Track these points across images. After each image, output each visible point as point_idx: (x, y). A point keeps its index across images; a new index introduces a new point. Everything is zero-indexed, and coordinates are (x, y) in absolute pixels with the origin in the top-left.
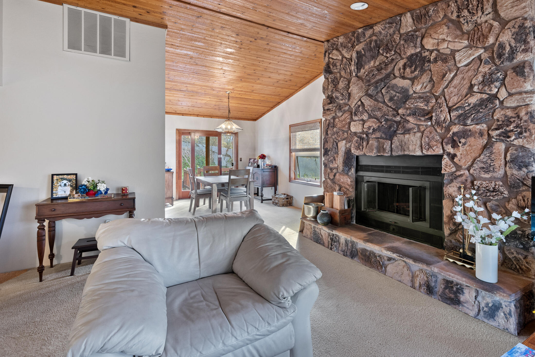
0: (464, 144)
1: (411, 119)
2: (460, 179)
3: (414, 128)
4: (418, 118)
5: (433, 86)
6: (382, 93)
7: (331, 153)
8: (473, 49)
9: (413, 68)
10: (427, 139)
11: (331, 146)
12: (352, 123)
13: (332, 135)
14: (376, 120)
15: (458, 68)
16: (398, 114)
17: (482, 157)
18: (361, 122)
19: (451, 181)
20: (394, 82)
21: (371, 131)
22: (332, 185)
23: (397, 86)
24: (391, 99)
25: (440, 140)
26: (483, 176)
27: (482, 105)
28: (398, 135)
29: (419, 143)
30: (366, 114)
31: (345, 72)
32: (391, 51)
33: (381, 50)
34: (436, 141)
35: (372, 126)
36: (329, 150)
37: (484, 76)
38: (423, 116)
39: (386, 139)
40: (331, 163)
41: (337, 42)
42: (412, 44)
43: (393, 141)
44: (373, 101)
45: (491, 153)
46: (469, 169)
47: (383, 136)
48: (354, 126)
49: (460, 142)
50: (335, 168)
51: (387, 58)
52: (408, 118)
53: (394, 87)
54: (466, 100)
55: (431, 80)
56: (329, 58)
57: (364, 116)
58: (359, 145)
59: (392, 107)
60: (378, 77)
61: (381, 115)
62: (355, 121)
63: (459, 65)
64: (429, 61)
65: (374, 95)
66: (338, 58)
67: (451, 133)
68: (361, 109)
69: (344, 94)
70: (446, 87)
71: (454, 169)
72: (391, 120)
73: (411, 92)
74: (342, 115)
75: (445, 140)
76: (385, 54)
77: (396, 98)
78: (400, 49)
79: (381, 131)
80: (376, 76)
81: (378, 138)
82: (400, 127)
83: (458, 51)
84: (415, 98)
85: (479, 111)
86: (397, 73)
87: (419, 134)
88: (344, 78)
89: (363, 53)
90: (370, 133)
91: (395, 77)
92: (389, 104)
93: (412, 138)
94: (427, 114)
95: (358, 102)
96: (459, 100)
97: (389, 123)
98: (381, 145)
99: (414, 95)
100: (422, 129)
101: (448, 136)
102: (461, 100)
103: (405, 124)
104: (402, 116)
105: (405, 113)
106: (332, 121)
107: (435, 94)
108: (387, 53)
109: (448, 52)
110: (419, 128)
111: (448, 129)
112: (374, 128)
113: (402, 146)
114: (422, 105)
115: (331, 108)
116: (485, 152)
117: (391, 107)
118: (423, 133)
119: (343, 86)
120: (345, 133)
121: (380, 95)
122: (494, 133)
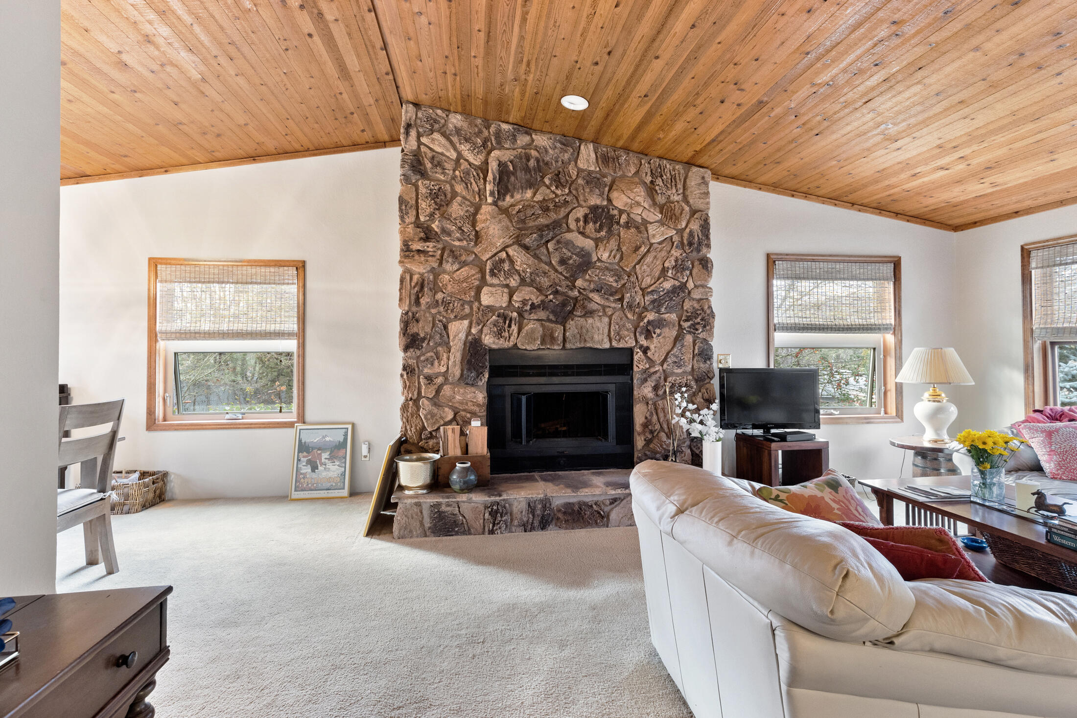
0: (659, 335)
1: (596, 297)
2: (654, 377)
3: (599, 311)
4: (606, 296)
5: (621, 258)
6: (548, 249)
7: (428, 343)
8: (666, 227)
9: (598, 225)
10: (617, 326)
11: (428, 329)
12: (485, 290)
13: (429, 308)
14: (535, 290)
15: (651, 245)
16: (575, 287)
17: (675, 350)
18: (506, 290)
19: (645, 380)
20: (569, 236)
21: (528, 308)
22: (435, 411)
23: (574, 245)
24: (563, 262)
25: (633, 329)
26: (676, 371)
27: (675, 292)
28: (576, 319)
29: (606, 331)
30: (517, 277)
31: (467, 187)
32: (564, 187)
33: (549, 179)
34: (628, 330)
35: (530, 299)
36: (424, 339)
37: (676, 261)
38: (611, 295)
39: (556, 322)
40: (429, 366)
41: (443, 121)
42: (597, 190)
43: (568, 326)
44: (532, 259)
45: (682, 346)
46: (662, 364)
47: (552, 317)
48: (490, 295)
49: (655, 333)
50: (437, 375)
51: (557, 196)
52: (591, 295)
53: (569, 244)
54: (660, 284)
55: (619, 249)
56: (420, 144)
57: (512, 280)
58: (500, 330)
59: (564, 273)
60: (542, 221)
61: (548, 284)
62: (492, 285)
63: (653, 241)
64: (618, 223)
65: (532, 248)
66: (448, 154)
67: (645, 321)
68: (506, 266)
69: (466, 230)
70: (638, 263)
71: (647, 366)
72: (563, 294)
73: (595, 259)
74: (458, 270)
75: (639, 330)
76: (553, 188)
77: (571, 262)
78: (576, 189)
79: (547, 310)
80: (537, 218)
81: (542, 320)
82: (577, 306)
83: (651, 223)
84: (599, 268)
85: (671, 299)
86: (573, 225)
87: (606, 320)
88: (464, 198)
89: (511, 168)
90: (526, 311)
91: (569, 230)
92: (560, 269)
93: (599, 324)
94: (616, 292)
95: (500, 251)
96: (652, 282)
97: (560, 298)
98: (549, 333)
99: (598, 264)
100: (610, 313)
101: (642, 324)
102: (655, 283)
103: (586, 302)
104: (581, 291)
105: (586, 287)
106: (431, 277)
107: (625, 268)
108: (557, 188)
109: (639, 219)
110: (604, 310)
111: (641, 318)
112: (533, 304)
113: (581, 337)
114: (611, 280)
115: (429, 249)
116: (678, 345)
117: (561, 273)
118: (610, 317)
119: (462, 214)
120: (466, 307)
121: (543, 250)
122: (686, 325)
